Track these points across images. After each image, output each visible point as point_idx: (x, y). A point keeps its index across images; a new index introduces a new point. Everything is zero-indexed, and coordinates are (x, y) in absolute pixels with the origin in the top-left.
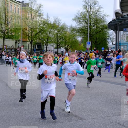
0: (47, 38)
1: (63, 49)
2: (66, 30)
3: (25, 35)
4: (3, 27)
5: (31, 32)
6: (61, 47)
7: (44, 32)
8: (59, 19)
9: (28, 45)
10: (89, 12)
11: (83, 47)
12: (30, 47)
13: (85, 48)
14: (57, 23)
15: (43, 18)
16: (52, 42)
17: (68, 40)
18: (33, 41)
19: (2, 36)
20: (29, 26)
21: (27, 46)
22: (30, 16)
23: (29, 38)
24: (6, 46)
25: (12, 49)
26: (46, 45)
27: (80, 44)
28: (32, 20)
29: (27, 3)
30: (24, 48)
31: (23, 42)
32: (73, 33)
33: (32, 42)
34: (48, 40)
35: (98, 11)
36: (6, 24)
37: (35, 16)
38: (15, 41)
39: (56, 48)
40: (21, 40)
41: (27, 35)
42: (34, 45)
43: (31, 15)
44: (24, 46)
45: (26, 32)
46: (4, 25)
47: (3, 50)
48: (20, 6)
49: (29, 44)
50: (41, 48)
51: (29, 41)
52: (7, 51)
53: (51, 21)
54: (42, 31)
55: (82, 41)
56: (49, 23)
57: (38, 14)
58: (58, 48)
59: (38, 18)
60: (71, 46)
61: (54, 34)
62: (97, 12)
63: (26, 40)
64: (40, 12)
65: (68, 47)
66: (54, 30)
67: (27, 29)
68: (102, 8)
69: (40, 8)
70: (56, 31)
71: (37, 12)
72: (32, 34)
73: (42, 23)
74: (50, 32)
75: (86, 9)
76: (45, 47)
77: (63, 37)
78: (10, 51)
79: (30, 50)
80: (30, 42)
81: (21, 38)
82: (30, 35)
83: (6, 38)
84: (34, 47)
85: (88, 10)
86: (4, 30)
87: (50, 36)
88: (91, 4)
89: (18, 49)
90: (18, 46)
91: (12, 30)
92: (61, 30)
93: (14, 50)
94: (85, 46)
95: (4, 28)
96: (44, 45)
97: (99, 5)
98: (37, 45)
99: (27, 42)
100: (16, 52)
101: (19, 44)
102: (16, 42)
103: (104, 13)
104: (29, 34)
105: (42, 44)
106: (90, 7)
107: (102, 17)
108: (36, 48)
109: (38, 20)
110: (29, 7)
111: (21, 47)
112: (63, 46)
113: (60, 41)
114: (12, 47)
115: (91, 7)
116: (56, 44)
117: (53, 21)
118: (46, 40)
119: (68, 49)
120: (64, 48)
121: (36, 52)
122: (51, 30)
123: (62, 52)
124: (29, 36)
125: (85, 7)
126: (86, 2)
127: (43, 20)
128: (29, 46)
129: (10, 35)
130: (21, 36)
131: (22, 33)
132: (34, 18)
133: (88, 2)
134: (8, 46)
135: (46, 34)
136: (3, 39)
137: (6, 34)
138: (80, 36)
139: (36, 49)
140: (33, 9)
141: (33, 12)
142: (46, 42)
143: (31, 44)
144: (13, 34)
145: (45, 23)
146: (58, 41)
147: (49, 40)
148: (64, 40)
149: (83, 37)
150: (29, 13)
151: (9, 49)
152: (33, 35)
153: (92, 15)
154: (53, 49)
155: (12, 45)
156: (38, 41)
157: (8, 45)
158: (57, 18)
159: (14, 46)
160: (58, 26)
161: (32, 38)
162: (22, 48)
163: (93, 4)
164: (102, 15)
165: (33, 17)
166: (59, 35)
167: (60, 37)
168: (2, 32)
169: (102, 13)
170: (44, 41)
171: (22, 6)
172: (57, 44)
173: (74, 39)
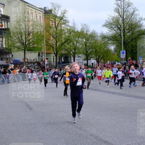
0: (74, 49)
1: (93, 60)
2: (96, 39)
3: (49, 46)
4: (24, 38)
5: (55, 42)
6: (91, 58)
7: (70, 42)
8: (88, 26)
9: (52, 57)
10: (122, 16)
11: (117, 57)
12: (55, 60)
13: (119, 58)
14: (85, 30)
15: (68, 26)
16: (80, 53)
17: (99, 50)
18: (59, 53)
19: (23, 48)
20: (53, 36)
21: (51, 59)
22: (53, 24)
23: (53, 50)
24: (27, 59)
25: (34, 63)
26: (73, 56)
27: (113, 54)
28: (56, 29)
29: (50, 9)
30: (48, 61)
31: (46, 54)
32: (104, 41)
33: (57, 53)
34: (75, 51)
35: (133, 14)
36: (26, 34)
37: (59, 24)
38: (37, 53)
39: (85, 60)
40: (44, 51)
41: (51, 46)
42: (59, 57)
43: (55, 23)
44: (48, 58)
45: (50, 42)
46: (24, 35)
47: (24, 64)
48: (42, 13)
49: (54, 57)
50: (68, 60)
51: (53, 52)
52: (29, 65)
53: (79, 28)
54: (68, 40)
55: (115, 50)
56: (76, 31)
57: (62, 21)
58: (87, 59)
59: (63, 26)
60: (103, 57)
61: (83, 43)
62: (131, 15)
63: (50, 52)
64: (64, 19)
65: (99, 58)
66: (81, 39)
67: (51, 39)
68: (137, 10)
69: (65, 14)
70: (84, 40)
71: (61, 18)
72: (57, 44)
73: (68, 32)
74: (77, 41)
75: (119, 13)
76: (72, 58)
77: (93, 46)
78: (32, 65)
79: (55, 63)
80: (55, 53)
81: (44, 50)
82: (55, 46)
83: (27, 51)
84: (59, 59)
85: (121, 14)
86: (24, 42)
87: (77, 46)
88: (125, 6)
89: (41, 63)
90: (41, 60)
91: (34, 41)
92: (91, 39)
93: (36, 64)
94: (119, 55)
95: (24, 40)
96: (71, 57)
97: (134, 7)
98: (63, 57)
99: (52, 54)
100: (39, 66)
101: (42, 56)
102: (39, 55)
103: (140, 17)
104: (53, 44)
105: (69, 55)
106: (122, 10)
107: (137, 22)
108: (61, 60)
109: (63, 28)
110: (52, 14)
111: (44, 60)
112: (93, 57)
113: (89, 51)
114: (34, 60)
115: (125, 9)
116: (85, 55)
117: (81, 28)
118: (74, 51)
119: (99, 60)
120: (95, 59)
121: (62, 65)
122: (78, 39)
123: (92, 64)
124: (53, 47)
125: (117, 11)
126: (118, 5)
127: (69, 28)
128: (54, 58)
129: (31, 46)
130: (44, 48)
131: (45, 43)
132: (58, 27)
133: (120, 5)
134: (30, 60)
135: (73, 43)
136: (23, 51)
137: (27, 45)
138: (113, 44)
139: (62, 62)
140: (56, 16)
141: (57, 19)
142: (73, 53)
143: (56, 56)
144: (35, 46)
145: (71, 31)
146: (87, 52)
147: (77, 51)
148: (94, 50)
149: (116, 46)
150: (52, 21)
151: (31, 63)
152: (58, 46)
153: (126, 19)
154: (81, 61)
155: (34, 59)
156: (64, 52)
157: (30, 58)
158: (85, 25)
159: (36, 60)
160: (86, 34)
161: (56, 49)
162: (46, 61)
163: (127, 6)
164: (138, 18)
165: (56, 25)
166: (88, 44)
167: (90, 46)
168: (23, 43)
169: (137, 16)
170: (71, 52)
171: (45, 13)
172: (87, 55)
173: (105, 48)
